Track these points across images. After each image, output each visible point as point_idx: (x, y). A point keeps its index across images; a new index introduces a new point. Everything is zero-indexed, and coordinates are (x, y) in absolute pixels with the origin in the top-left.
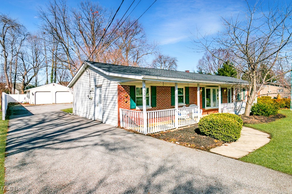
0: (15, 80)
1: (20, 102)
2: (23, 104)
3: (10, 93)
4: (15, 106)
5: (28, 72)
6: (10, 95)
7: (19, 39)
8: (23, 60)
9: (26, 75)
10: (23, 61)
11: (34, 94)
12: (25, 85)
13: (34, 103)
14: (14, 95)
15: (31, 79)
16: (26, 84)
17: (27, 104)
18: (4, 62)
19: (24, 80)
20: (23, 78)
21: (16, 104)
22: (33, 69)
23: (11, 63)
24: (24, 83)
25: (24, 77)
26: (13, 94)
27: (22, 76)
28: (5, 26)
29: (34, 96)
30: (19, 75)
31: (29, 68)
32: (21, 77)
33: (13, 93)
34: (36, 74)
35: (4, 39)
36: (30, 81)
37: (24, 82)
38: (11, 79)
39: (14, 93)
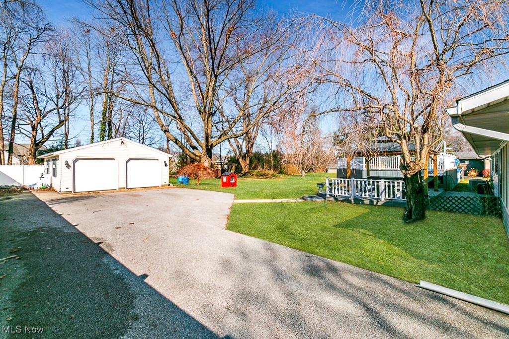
1: (27, 184)
2: (37, 190)
4: (15, 198)
5: (44, 117)
9: (39, 125)
10: (32, 92)
11: (71, 164)
12: (37, 144)
13: (71, 189)
14: (9, 166)
15: (52, 132)
16: (40, 142)
17: (49, 190)
19: (34, 134)
20: (33, 130)
21: (15, 191)
22: (56, 110)
24: (35, 141)
25: (34, 128)
26: (6, 166)
27: (30, 125)
30: (21, 122)
31: (47, 110)
32: (29, 128)
33: (6, 162)
36: (48, 137)
37: (35, 139)
39: (10, 163)
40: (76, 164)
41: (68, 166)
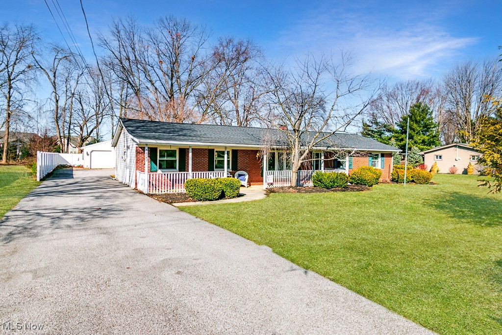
0: (69, 133)
1: (72, 165)
2: (76, 167)
3: (61, 151)
4: (65, 169)
6: (61, 154)
7: (75, 74)
8: (81, 103)
9: (85, 126)
10: (82, 105)
11: (89, 153)
12: (83, 140)
13: (89, 167)
15: (92, 131)
16: (85, 138)
17: (81, 167)
18: (53, 107)
19: (82, 133)
20: (81, 130)
21: (66, 167)
22: (95, 116)
23: (64, 110)
24: (82, 137)
25: (81, 129)
26: (65, 154)
27: (79, 127)
28: (57, 57)
29: (89, 156)
31: (90, 116)
32: (78, 129)
33: (65, 151)
34: (98, 124)
35: (54, 76)
36: (90, 134)
38: (64, 132)
39: (67, 152)
40: (92, 153)
41: (88, 155)
